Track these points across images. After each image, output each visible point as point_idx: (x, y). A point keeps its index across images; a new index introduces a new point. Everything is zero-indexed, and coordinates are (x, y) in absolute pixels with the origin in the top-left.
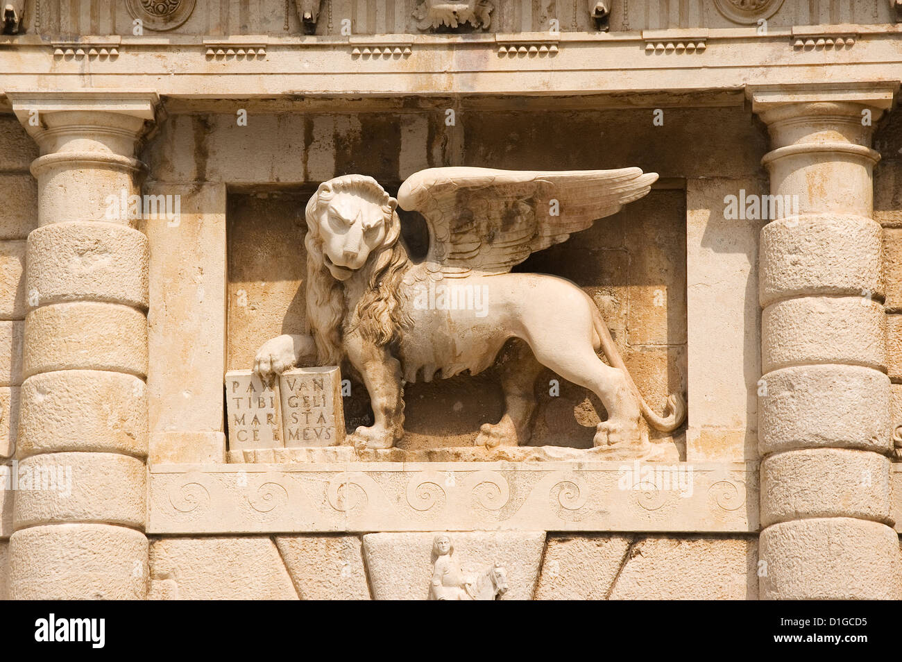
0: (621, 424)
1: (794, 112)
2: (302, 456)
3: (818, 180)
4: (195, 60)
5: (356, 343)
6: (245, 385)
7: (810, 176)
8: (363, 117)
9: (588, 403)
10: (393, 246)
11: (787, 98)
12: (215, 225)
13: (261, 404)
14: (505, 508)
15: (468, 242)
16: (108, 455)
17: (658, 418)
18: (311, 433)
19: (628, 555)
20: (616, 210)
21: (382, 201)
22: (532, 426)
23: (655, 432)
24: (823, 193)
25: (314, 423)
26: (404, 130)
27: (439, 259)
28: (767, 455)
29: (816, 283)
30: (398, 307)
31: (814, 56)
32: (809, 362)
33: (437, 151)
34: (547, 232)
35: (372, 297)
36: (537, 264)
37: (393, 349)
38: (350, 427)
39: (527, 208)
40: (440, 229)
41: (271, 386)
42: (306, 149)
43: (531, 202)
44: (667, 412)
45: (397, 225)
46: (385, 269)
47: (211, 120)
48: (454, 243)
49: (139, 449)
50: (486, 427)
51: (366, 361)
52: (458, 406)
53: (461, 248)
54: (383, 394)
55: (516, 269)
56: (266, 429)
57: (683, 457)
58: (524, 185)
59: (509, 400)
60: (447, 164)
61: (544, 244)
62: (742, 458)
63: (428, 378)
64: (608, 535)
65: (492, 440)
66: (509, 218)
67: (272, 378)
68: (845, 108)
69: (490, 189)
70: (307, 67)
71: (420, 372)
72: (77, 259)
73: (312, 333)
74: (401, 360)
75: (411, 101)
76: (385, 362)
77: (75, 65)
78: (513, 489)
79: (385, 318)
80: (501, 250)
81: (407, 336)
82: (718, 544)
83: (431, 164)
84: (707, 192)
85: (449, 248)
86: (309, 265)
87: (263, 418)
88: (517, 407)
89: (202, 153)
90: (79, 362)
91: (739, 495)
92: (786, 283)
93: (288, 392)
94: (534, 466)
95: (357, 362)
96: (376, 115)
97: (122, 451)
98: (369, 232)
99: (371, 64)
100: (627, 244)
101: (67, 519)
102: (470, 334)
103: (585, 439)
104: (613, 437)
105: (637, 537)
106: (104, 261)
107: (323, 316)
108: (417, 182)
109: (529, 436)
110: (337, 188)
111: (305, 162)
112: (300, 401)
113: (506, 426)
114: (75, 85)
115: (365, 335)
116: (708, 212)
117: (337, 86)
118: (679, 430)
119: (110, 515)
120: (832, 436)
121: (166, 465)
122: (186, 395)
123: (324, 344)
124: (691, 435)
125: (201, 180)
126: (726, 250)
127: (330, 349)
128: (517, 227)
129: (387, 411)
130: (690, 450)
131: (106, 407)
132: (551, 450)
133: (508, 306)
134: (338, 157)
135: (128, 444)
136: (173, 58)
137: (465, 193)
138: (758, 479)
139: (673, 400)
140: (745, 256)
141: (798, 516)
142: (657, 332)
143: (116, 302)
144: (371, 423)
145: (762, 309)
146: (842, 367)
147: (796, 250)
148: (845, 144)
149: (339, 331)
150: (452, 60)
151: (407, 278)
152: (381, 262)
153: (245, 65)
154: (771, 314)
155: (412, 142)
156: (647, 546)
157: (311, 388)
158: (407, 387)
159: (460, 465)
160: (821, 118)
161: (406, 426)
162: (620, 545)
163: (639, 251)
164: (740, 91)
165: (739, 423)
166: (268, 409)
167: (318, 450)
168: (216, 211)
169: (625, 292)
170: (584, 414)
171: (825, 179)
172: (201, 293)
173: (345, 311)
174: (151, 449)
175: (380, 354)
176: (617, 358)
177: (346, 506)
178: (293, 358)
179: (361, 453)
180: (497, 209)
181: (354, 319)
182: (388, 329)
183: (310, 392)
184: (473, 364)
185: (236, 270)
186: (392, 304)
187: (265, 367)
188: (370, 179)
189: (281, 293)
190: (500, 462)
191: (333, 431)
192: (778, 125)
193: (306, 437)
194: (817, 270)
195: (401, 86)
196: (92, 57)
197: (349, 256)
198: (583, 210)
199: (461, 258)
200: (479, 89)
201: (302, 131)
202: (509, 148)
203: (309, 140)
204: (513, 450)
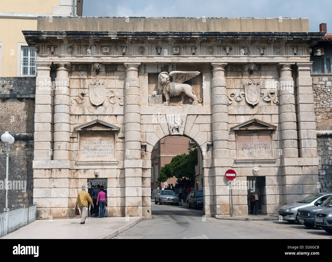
0: (196, 102)
1: (216, 65)
2: (158, 105)
3: (219, 73)
4: (145, 58)
5: (164, 92)
6: (151, 97)
7: (218, 73)
8: (164, 65)
9: (191, 99)
10: (169, 80)
11: (216, 64)
12: (147, 77)
13: (153, 99)
14: (182, 112)
15: (177, 80)
16: (137, 105)
17: (199, 101)
18: (159, 103)
19: (197, 117)
20: (195, 76)
21: (168, 75)
22: (184, 102)
23: (199, 103)
24: (220, 75)
25: (159, 102)
26: (169, 66)
27: (174, 82)
28: (213, 105)
29: (219, 85)
30: (169, 88)
31: (218, 59)
32: (219, 94)
33: (173, 69)
34: (187, 79)
35: (166, 86)
36: (185, 83)
37: (169, 93)
38: (163, 102)
39: (184, 76)
40: (174, 78)
41: (154, 97)
42: (157, 69)
43: (185, 75)
44: (200, 100)
45: (169, 78)
46: (168, 83)
47: (146, 65)
48: (176, 80)
49: (139, 105)
50: (179, 102)
51: (165, 94)
52: (175, 99)
53: (176, 81)
54: (167, 98)
55: (183, 83)
56: (153, 102)
57: (203, 106)
58: (185, 73)
59: (182, 99)
60: (174, 71)
61: (186, 80)
62: (210, 106)
63: (172, 96)
64: (195, 115)
65: (180, 104)
66: (182, 77)
67: (154, 96)
68: (223, 65)
69: (180, 74)
70: (159, 59)
71: (171, 95)
72: (132, 82)
73: (158, 91)
74: (169, 94)
75: (170, 63)
76: (168, 94)
77: (131, 59)
78: (183, 109)
79: (168, 89)
80: (181, 81)
81: (170, 91)
82: (207, 116)
83: (172, 71)
84: (205, 74)
85: (175, 81)
86: (158, 82)
87: (153, 101)
88: (183, 100)
89: (145, 69)
90: (133, 94)
91: (209, 110)
92: (216, 85)
93: (156, 98)
94: (186, 107)
95: (164, 94)
96: (166, 65)
97: (138, 105)
98: (167, 79)
99: (166, 59)
100: (195, 80)
101: (132, 113)
102: (178, 91)
103: (191, 103)
104: (195, 103)
105: (198, 115)
106: (135, 82)
107: (160, 89)
108: (172, 73)
109: (184, 103)
110: (163, 73)
111: (157, 70)
112: (157, 99)
113: (181, 102)
114: (131, 61)
115: (165, 91)
116: (205, 77)
117: (163, 61)
118: (202, 102)
119: (137, 112)
120: (222, 103)
121: (142, 106)
122: (144, 98)
123: (160, 92)
124: (204, 103)
125: (145, 72)
126: (207, 81)
127: (161, 93)
128: (183, 78)
129: (168, 100)
130: (204, 105)
131: (136, 99)
132: (187, 105)
133: (183, 88)
134: (161, 69)
135: (138, 104)
136: (143, 58)
137: (177, 74)
138: (212, 108)
139: (201, 99)
140: (209, 82)
141: (218, 112)
142: (199, 91)
143: (137, 87)
144: (166, 101)
145: (212, 88)
146: (222, 95)
147: (217, 81)
148: (222, 69)
149: (162, 90)
150: (176, 58)
151: (170, 84)
152: (167, 82)
153: (151, 59)
154: (213, 89)
155: (170, 68)
156: (199, 116)
157: (159, 97)
158: (170, 97)
159: (176, 106)
160: (219, 66)
161: (170, 102)
162: (196, 116)
163: (196, 81)
164: (210, 63)
165: (209, 102)
166: (154, 100)
167: (159, 105)
168: (147, 76)
169: (195, 86)
170: (191, 101)
171: (220, 73)
172: (145, 86)
173: (163, 88)
174: (140, 104)
175: (167, 93)
176: (195, 94)
177: (164, 111)
178: (156, 94)
179: (165, 105)
180: (181, 76)
181: (164, 89)
182: (168, 90)
183: (159, 98)
184: (178, 95)
185: (149, 83)
186: (169, 87)
187: (153, 95)
188: (167, 72)
189: (154, 86)
190: (181, 106)
191: (161, 102)
192: (214, 67)
193: (158, 103)
194: (220, 84)
195: (170, 61)
196: (133, 57)
197: (164, 82)
198: (191, 76)
199: (176, 82)
200: (179, 62)
201: (157, 66)
202: (182, 69)
203: (158, 67)
204: (182, 105)
